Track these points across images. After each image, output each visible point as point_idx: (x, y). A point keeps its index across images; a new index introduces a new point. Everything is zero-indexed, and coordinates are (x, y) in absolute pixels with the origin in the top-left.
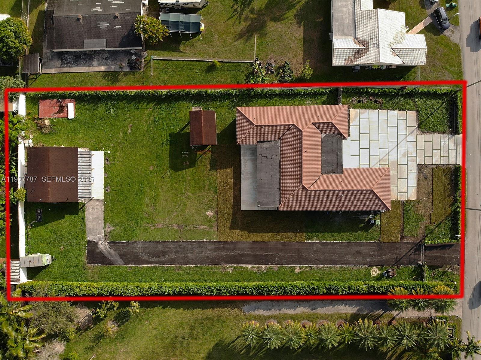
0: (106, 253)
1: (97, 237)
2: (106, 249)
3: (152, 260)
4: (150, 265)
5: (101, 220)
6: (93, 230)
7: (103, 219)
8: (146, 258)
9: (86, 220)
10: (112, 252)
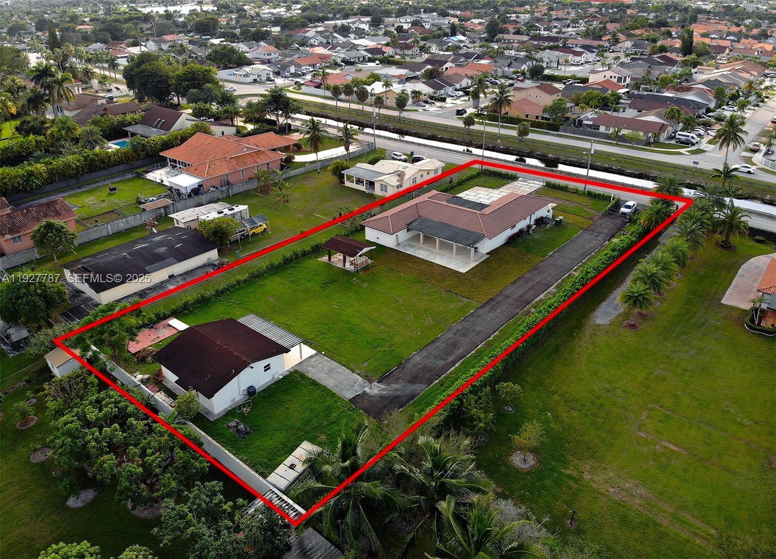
0: (390, 393)
1: (356, 387)
2: (384, 390)
3: (451, 359)
4: (457, 365)
5: (340, 368)
6: (342, 384)
7: (340, 366)
8: (441, 363)
9: (320, 382)
10: (395, 386)
